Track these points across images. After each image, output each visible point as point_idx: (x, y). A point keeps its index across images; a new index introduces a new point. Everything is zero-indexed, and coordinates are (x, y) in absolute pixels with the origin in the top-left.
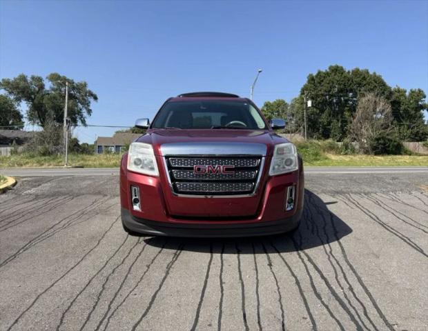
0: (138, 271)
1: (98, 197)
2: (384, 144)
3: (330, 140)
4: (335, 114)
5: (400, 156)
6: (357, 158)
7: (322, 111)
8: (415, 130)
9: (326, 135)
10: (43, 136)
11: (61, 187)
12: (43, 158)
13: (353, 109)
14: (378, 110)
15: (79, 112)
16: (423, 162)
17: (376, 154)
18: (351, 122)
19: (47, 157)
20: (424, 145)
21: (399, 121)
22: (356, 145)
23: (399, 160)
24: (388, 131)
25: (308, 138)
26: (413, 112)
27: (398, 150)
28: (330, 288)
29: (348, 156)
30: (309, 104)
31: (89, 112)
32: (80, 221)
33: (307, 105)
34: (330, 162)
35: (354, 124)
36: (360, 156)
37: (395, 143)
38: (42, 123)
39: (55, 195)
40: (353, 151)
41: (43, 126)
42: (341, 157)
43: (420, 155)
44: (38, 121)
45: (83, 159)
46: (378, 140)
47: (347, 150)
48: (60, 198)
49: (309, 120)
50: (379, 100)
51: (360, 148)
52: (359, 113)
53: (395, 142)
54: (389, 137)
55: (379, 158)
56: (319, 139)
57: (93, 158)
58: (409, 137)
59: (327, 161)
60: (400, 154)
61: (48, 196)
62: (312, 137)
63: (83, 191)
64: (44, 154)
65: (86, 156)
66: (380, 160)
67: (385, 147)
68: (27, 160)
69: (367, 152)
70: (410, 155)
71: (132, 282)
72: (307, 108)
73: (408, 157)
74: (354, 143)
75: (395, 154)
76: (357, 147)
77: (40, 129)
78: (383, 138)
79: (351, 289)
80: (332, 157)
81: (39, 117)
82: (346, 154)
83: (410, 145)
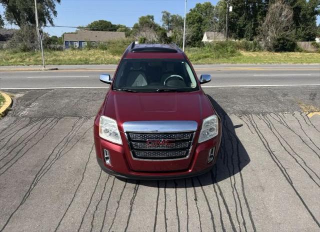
0: (112, 209)
1: (76, 119)
2: (283, 43)
3: (244, 40)
4: (249, 18)
5: (293, 53)
6: (261, 54)
7: (240, 15)
8: (308, 32)
9: (241, 36)
10: (21, 35)
12: (24, 54)
13: (264, 14)
14: (283, 14)
15: (47, 14)
16: (308, 58)
17: (277, 51)
18: (261, 25)
19: (26, 53)
20: (312, 44)
21: (297, 24)
22: (262, 44)
23: (292, 56)
24: (288, 33)
25: (227, 37)
26: (309, 17)
27: (293, 48)
28: (232, 223)
29: (255, 53)
30: (231, 9)
31: (55, 13)
32: (66, 150)
33: (229, 10)
34: (242, 57)
35: (263, 26)
36: (264, 53)
37: (292, 43)
38: (18, 22)
39: (43, 117)
40: (260, 49)
41: (19, 24)
42: (250, 53)
43: (308, 52)
44: (14, 21)
45: (55, 55)
46: (279, 40)
47: (256, 48)
48: (48, 121)
49: (230, 22)
50: (285, 7)
51: (265, 46)
52: (269, 16)
53: (291, 41)
54: (288, 38)
55: (278, 54)
56: (236, 38)
57: (63, 54)
58: (303, 37)
59: (239, 57)
60: (293, 51)
61: (39, 118)
62: (230, 36)
63: (64, 112)
64: (24, 50)
65: (57, 53)
66: (278, 56)
67: (284, 46)
68: (12, 56)
69: (269, 50)
70: (301, 52)
71: (109, 219)
72: (229, 12)
73: (299, 53)
74: (261, 42)
75: (290, 51)
76: (263, 45)
77: (18, 28)
78: (283, 39)
79: (244, 224)
80: (244, 53)
81: (15, 17)
82: (254, 51)
83: (301, 44)
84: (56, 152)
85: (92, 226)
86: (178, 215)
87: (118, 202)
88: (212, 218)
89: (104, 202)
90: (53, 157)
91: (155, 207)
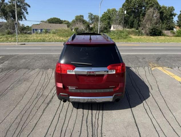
0: (33, 113)
1: (27, 70)
2: (155, 31)
3: (133, 29)
4: (135, 17)
5: (160, 37)
6: (143, 37)
7: (131, 15)
8: (169, 25)
9: (131, 27)
10: (7, 25)
11: (12, 64)
12: (8, 36)
13: (144, 15)
14: (154, 16)
15: (23, 13)
16: (169, 39)
17: (151, 36)
18: (142, 21)
19: (10, 35)
20: (171, 32)
21: (162, 21)
23: (160, 39)
24: (158, 25)
25: (123, 28)
26: (168, 17)
27: (160, 34)
29: (139, 36)
30: (125, 12)
31: (27, 13)
33: (124, 13)
34: (132, 39)
35: (144, 22)
36: (144, 36)
37: (159, 31)
38: (6, 18)
39: (9, 69)
40: (142, 34)
41: (6, 19)
42: (136, 36)
43: (169, 36)
44: (3, 17)
45: (26, 37)
46: (152, 29)
47: (140, 34)
48: (11, 71)
49: (125, 19)
50: (155, 12)
51: (145, 33)
52: (146, 16)
53: (159, 30)
54: (157, 28)
55: (152, 37)
56: (128, 28)
57: (30, 36)
58: (166, 28)
59: (130, 39)
61: (7, 69)
62: (125, 27)
63: (21, 66)
64: (9, 34)
65: (27, 35)
66: (152, 38)
67: (155, 33)
68: (1, 37)
69: (147, 35)
70: (165, 36)
71: (31, 117)
72: (124, 14)
73: (163, 37)
74: (142, 31)
76: (144, 32)
78: (155, 29)
79: (98, 119)
80: (133, 37)
81: (4, 15)
82: (139, 35)
83: (165, 32)
84: (11, 86)
85: (21, 120)
86: (66, 115)
87: (37, 110)
88: (83, 117)
89: (30, 109)
90: (9, 88)
91: (56, 112)
